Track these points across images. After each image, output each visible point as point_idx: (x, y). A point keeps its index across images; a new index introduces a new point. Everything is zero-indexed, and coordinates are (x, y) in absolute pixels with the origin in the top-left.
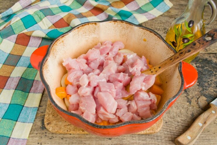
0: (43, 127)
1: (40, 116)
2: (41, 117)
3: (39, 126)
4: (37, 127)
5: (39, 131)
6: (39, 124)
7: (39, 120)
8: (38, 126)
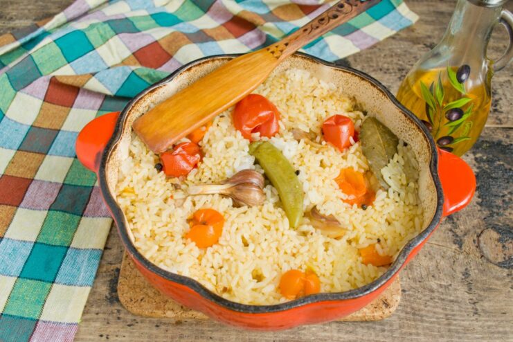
0: (113, 298)
1: (105, 272)
2: (108, 274)
3: (103, 295)
4: (97, 297)
5: (103, 306)
6: (104, 290)
7: (102, 280)
8: (100, 294)
